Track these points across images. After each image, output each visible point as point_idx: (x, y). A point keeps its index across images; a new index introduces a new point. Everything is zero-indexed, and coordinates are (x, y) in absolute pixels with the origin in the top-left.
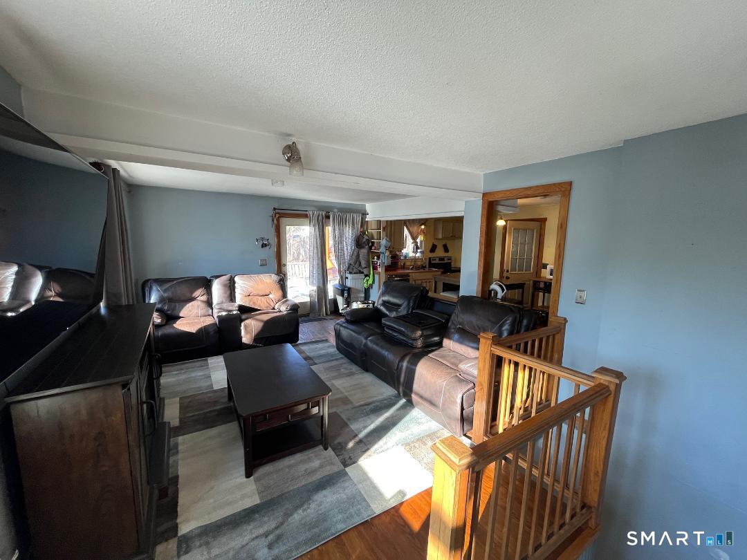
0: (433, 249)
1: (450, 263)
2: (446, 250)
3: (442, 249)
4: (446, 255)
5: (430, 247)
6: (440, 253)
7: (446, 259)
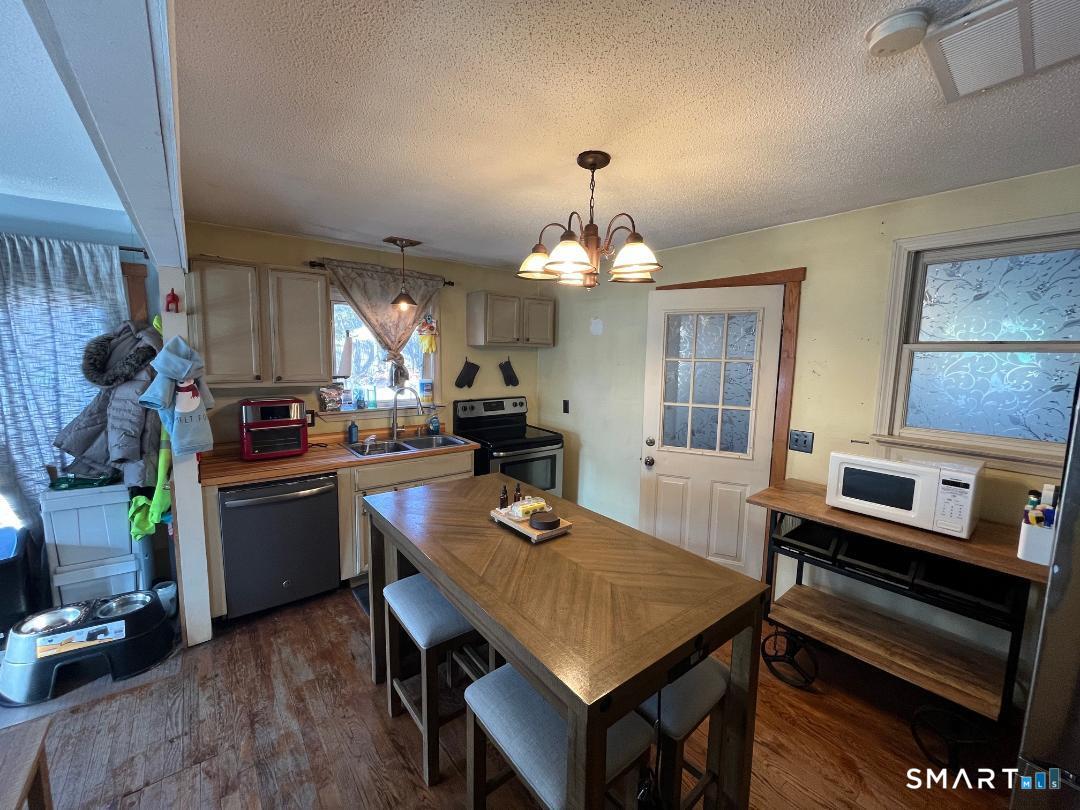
0: (467, 376)
1: (523, 416)
2: (510, 379)
3: (498, 376)
4: (511, 391)
5: (459, 368)
6: (489, 385)
7: (508, 404)
